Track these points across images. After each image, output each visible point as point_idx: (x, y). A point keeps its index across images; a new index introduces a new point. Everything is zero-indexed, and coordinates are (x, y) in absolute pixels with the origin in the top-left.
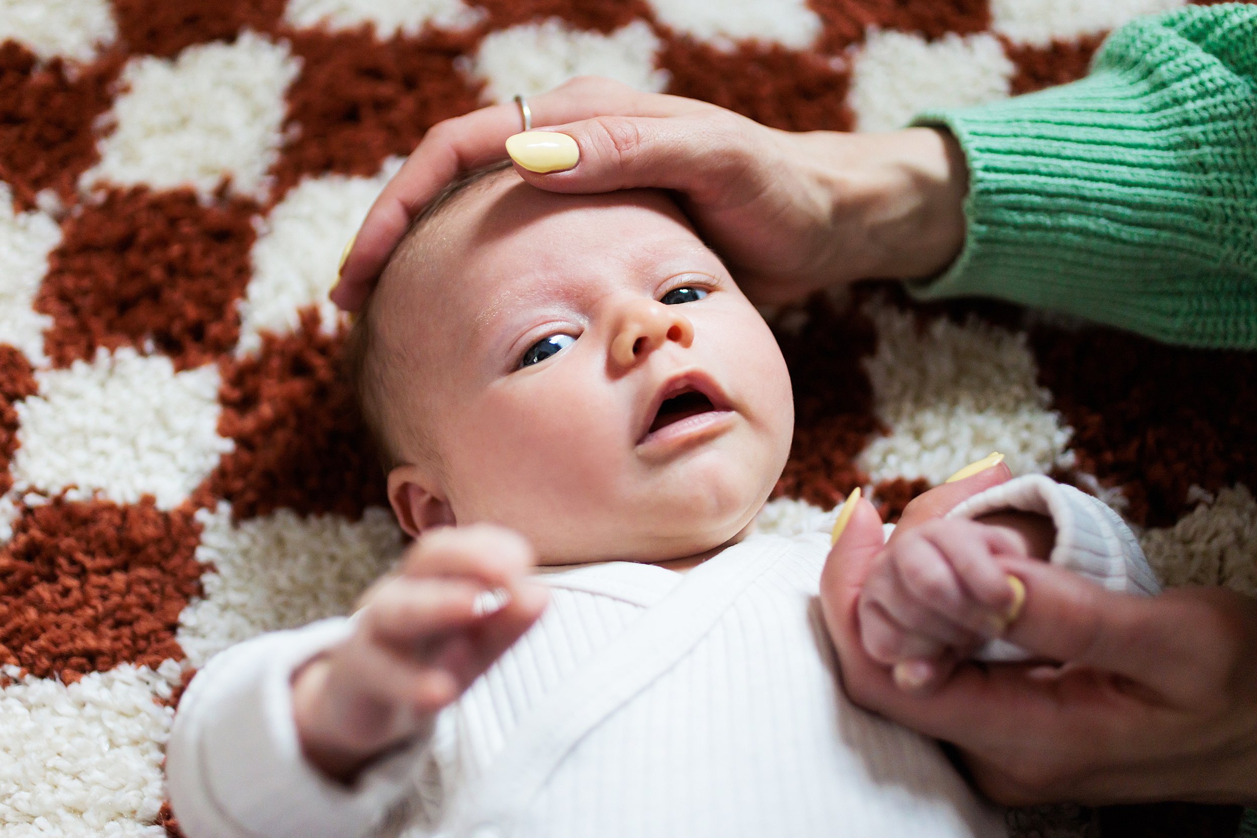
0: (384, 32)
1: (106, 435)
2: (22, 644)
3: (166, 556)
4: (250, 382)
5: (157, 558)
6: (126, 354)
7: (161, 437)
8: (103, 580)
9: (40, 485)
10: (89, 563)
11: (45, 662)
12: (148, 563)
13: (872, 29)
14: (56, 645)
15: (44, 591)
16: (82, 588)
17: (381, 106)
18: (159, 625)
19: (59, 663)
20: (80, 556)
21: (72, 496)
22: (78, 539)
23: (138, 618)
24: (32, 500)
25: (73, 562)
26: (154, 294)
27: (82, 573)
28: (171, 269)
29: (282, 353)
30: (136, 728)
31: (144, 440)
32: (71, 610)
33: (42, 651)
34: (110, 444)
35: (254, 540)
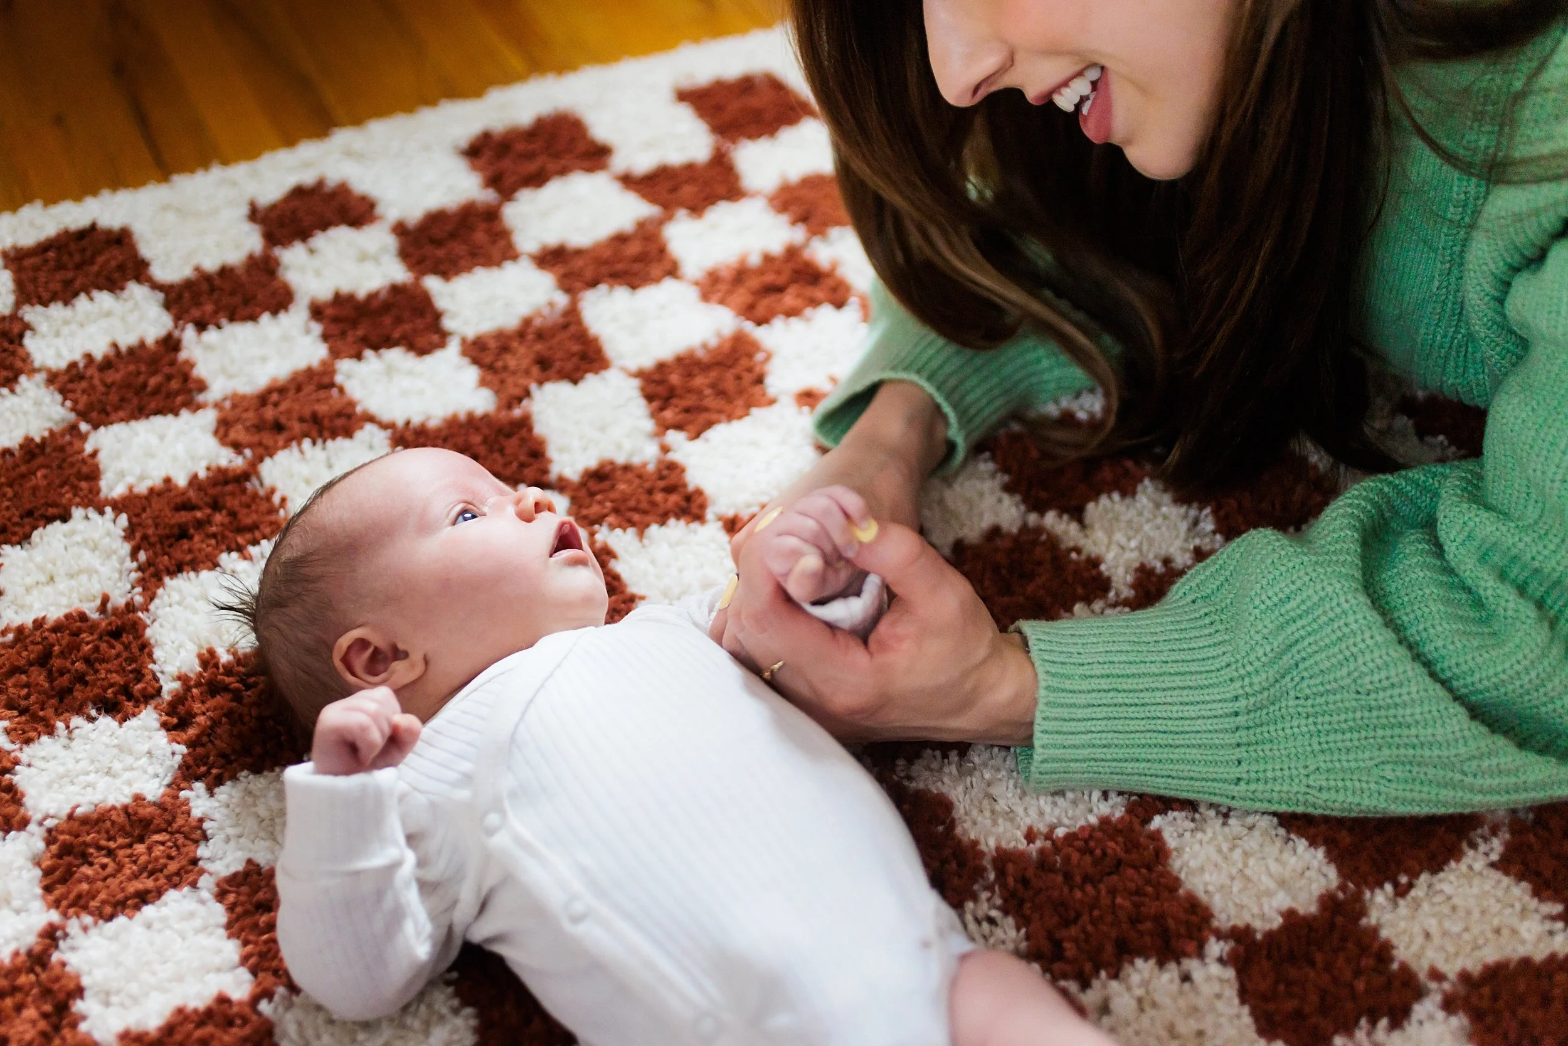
0: (181, 481)
1: (87, 773)
2: (88, 903)
3: (170, 824)
4: (181, 709)
5: (164, 826)
6: (77, 721)
7: (129, 760)
8: (128, 851)
9: (52, 812)
10: (112, 845)
11: (108, 910)
12: (159, 831)
13: (533, 387)
14: (114, 896)
15: (86, 870)
16: (114, 860)
17: (200, 524)
18: (184, 862)
19: (119, 908)
20: (103, 843)
21: (79, 811)
22: (99, 832)
23: (165, 866)
24: (50, 823)
25: (99, 848)
26: (81, 679)
27: (110, 853)
28: (87, 661)
29: (198, 685)
30: (198, 922)
31: (117, 766)
32: (113, 876)
33: (103, 902)
34: (92, 777)
35: (231, 796)
